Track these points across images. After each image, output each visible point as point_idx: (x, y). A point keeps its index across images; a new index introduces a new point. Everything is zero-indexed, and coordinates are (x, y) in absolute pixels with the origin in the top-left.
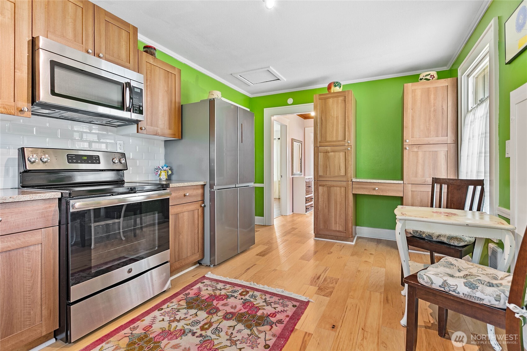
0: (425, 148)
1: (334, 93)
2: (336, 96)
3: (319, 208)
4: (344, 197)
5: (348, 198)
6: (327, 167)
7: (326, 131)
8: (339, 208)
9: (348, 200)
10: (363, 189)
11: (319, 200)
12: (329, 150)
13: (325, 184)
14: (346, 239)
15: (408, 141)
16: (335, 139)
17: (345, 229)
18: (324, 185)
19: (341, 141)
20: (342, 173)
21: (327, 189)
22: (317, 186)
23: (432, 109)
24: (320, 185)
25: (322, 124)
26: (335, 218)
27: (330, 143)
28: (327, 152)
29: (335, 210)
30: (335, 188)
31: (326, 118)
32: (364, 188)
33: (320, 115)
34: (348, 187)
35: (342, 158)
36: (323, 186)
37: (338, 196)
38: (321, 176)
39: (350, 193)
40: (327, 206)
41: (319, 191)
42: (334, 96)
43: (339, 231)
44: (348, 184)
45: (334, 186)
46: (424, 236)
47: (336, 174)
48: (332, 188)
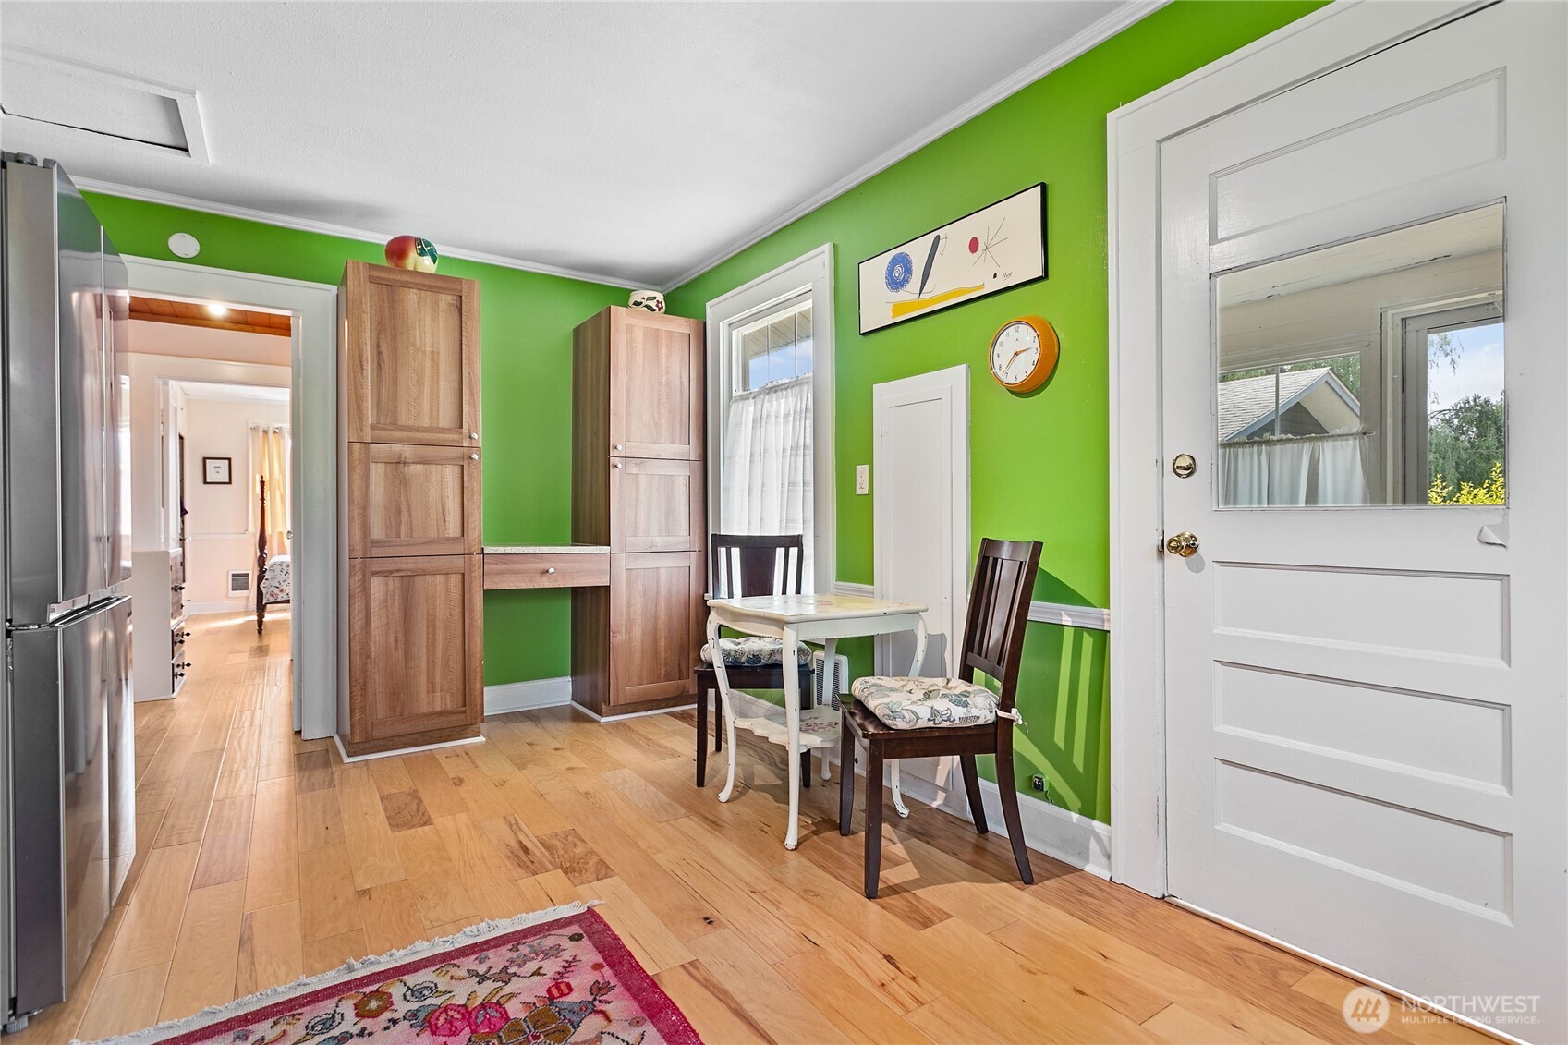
0: (654, 467)
1: (415, 273)
2: (429, 286)
3: (373, 649)
4: (459, 603)
5: (470, 602)
6: (398, 512)
7: (396, 390)
8: (441, 641)
9: (472, 611)
10: (513, 573)
11: (373, 624)
12: (407, 455)
13: (391, 567)
14: (460, 732)
15: (620, 447)
16: (426, 422)
17: (461, 702)
18: (392, 572)
19: (449, 430)
20: (453, 529)
21: (402, 584)
22: (364, 575)
23: (664, 379)
24: (375, 574)
25: (379, 365)
26: (428, 672)
27: (411, 434)
28: (400, 462)
29: (427, 648)
30: (430, 579)
31: (395, 349)
32: (518, 572)
33: (374, 336)
34: (471, 572)
35: (450, 484)
36: (387, 574)
37: (440, 603)
38: (375, 543)
39: (477, 589)
40: (401, 639)
41: (372, 592)
42: (424, 285)
43: (441, 714)
44: (471, 564)
45: (424, 573)
46: (743, 659)
47: (433, 534)
48: (417, 578)
